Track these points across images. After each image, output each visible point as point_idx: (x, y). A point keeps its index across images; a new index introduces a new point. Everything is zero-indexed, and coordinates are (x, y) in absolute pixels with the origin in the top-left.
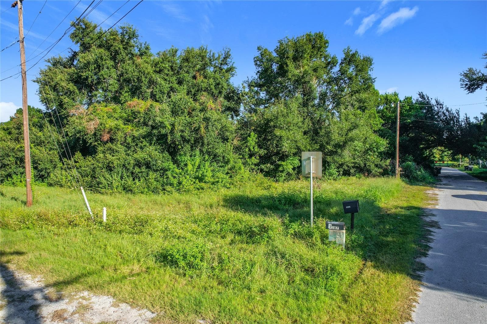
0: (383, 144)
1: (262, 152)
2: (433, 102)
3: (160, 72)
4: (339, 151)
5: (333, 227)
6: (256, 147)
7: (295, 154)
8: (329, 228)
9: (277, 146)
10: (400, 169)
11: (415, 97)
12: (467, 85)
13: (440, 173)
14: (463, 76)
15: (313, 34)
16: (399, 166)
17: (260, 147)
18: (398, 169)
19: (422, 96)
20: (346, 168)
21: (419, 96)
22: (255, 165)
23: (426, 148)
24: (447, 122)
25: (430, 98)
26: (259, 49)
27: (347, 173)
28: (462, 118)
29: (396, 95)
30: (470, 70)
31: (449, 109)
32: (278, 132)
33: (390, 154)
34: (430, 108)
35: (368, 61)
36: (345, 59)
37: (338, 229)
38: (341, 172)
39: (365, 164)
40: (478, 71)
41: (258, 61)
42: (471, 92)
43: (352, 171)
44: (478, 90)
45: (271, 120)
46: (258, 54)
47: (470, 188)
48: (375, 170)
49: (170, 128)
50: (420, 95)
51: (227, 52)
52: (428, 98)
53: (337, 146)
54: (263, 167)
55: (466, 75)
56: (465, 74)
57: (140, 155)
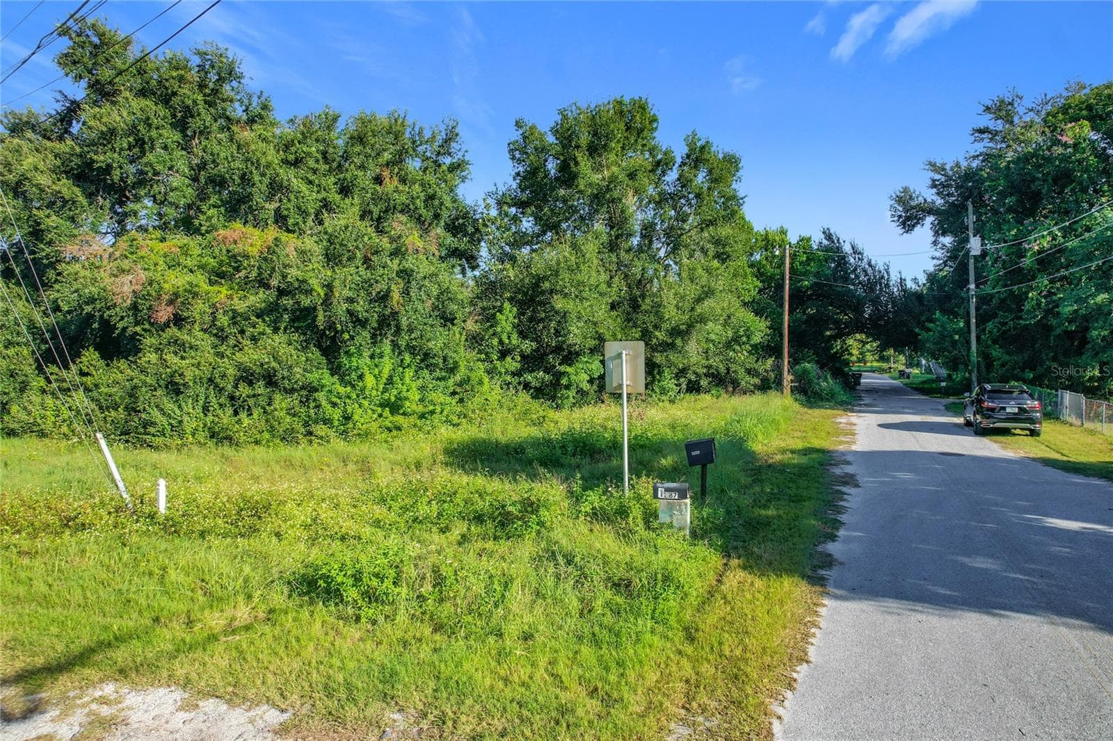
0: (760, 329)
1: (528, 346)
2: (847, 248)
3: (297, 163)
4: (679, 342)
5: (667, 494)
6: (515, 336)
7: (593, 351)
8: (659, 496)
9: (557, 333)
10: (790, 377)
11: (817, 238)
12: (900, 216)
13: (859, 384)
14: (893, 202)
15: (627, 100)
16: (789, 371)
17: (523, 335)
18: (788, 378)
19: (829, 236)
20: (693, 378)
21: (823, 236)
22: (514, 374)
23: (834, 338)
24: (870, 286)
25: (841, 241)
26: (518, 124)
27: (694, 388)
28: (894, 278)
29: (783, 232)
30: (906, 190)
31: (873, 262)
32: (559, 303)
33: (771, 349)
34: (842, 261)
35: (732, 162)
36: (688, 156)
37: (676, 497)
38: (684, 386)
39: (728, 369)
40: (917, 193)
41: (518, 151)
42: (907, 232)
43: (704, 383)
44: (918, 229)
45: (545, 278)
46: (516, 135)
47: (908, 411)
48: (747, 381)
49: (322, 294)
50: (824, 233)
51: (450, 128)
52: (838, 240)
53: (675, 332)
54: (528, 377)
55: (900, 200)
56: (897, 196)
57: (251, 356)
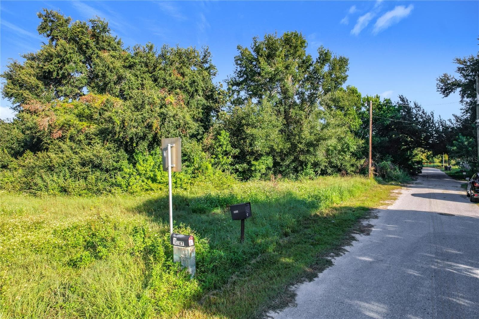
2: (412, 105)
3: (130, 67)
4: (312, 150)
7: (268, 154)
9: (251, 145)
10: (373, 168)
12: (442, 88)
14: (439, 82)
16: (372, 166)
18: (371, 168)
19: (402, 99)
20: (323, 168)
21: (399, 99)
24: (424, 123)
25: (409, 101)
26: (239, 48)
27: (324, 173)
29: (377, 97)
30: (445, 75)
31: (425, 111)
34: (409, 110)
35: (344, 61)
36: (319, 58)
38: (319, 172)
39: (341, 164)
40: (452, 76)
41: (238, 60)
42: (446, 96)
43: (329, 171)
44: (452, 94)
46: (238, 53)
48: (350, 169)
50: (400, 97)
51: (206, 50)
52: (407, 101)
53: (310, 144)
55: (442, 81)
56: (441, 79)
